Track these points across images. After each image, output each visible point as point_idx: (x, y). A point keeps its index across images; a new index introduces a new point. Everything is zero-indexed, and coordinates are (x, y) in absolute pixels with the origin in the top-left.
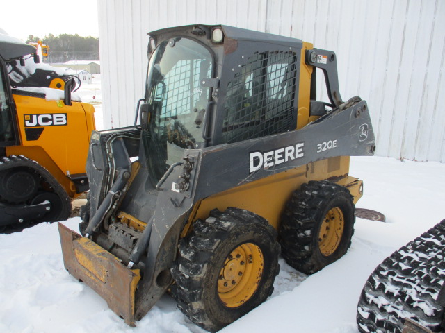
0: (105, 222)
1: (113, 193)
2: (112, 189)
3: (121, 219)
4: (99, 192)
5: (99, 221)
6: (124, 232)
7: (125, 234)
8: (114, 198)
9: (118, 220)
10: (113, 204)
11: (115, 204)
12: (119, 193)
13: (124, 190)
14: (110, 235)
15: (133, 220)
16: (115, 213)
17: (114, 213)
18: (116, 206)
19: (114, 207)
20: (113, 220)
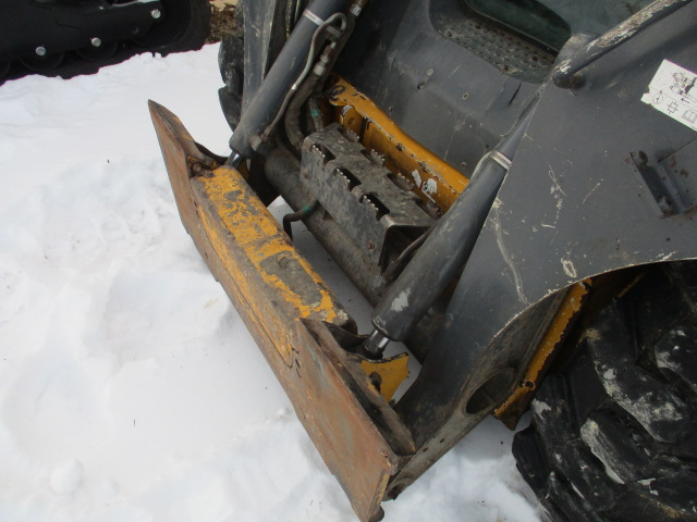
0: (291, 122)
1: (317, 20)
2: (314, 5)
3: (340, 108)
4: (270, 13)
5: (272, 116)
6: (354, 182)
7: (357, 192)
8: (322, 41)
9: (331, 115)
10: (316, 60)
11: (324, 59)
12: (337, 23)
13: (356, 10)
14: (304, 170)
15: (383, 126)
16: (323, 89)
17: (320, 89)
18: (327, 66)
19: (319, 70)
20: (315, 113)
